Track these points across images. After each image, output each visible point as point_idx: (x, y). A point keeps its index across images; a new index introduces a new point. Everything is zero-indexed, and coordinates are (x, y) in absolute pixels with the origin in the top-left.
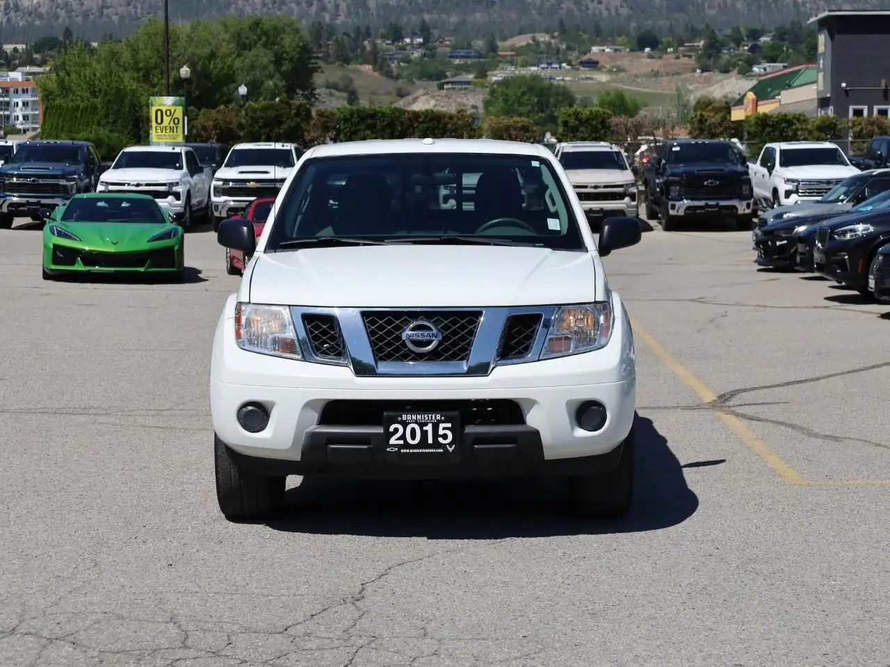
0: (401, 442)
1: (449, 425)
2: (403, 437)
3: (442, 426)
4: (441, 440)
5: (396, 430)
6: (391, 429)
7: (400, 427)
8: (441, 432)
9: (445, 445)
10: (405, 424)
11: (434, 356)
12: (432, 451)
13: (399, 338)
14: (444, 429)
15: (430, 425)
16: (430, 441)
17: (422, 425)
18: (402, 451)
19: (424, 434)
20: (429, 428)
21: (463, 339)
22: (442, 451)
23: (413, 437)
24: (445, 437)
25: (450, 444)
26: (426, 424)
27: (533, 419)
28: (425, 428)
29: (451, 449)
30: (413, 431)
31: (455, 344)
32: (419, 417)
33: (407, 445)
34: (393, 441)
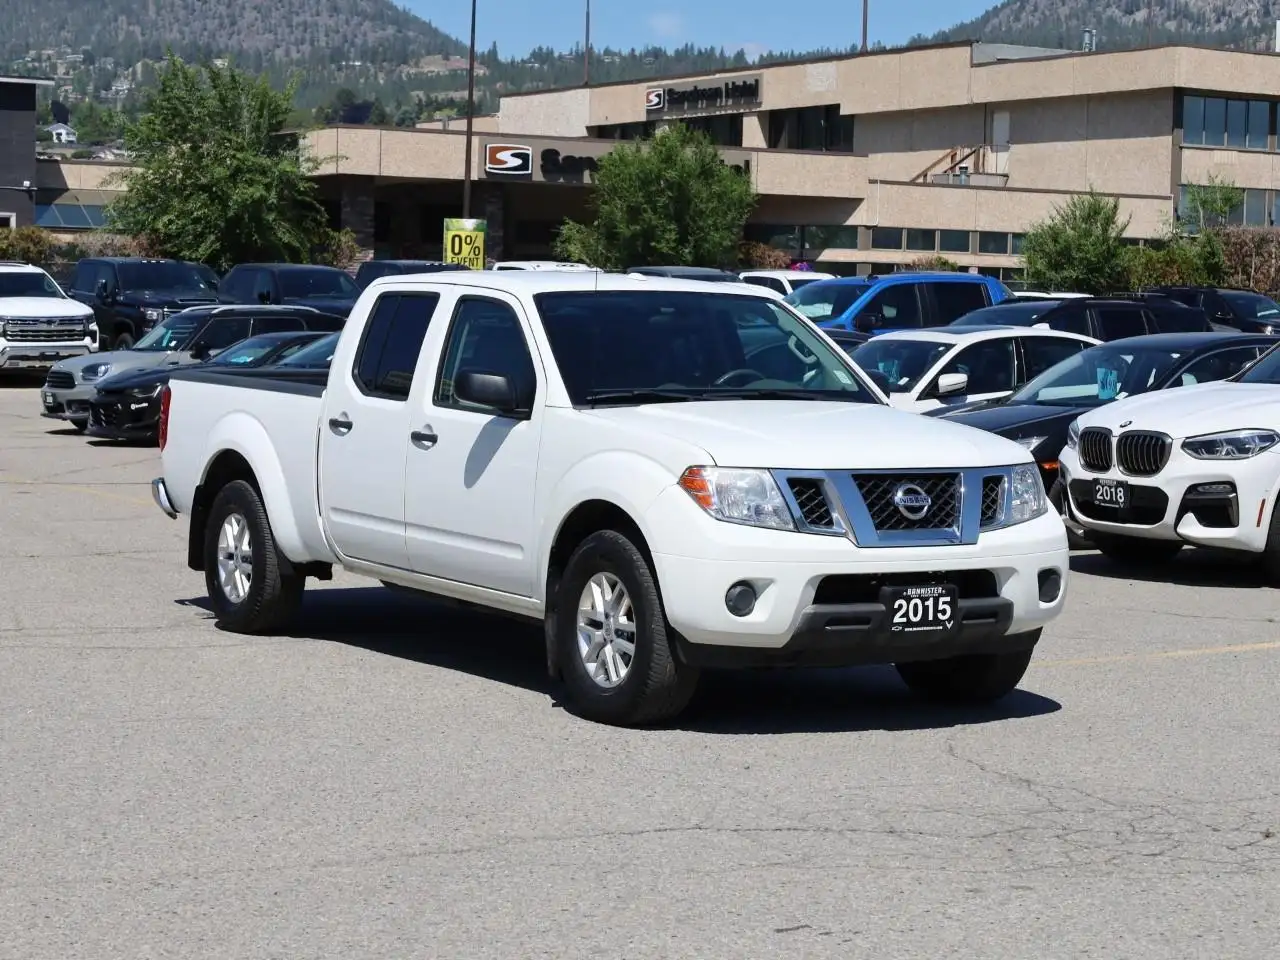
0: (904, 620)
1: (948, 599)
2: (906, 615)
3: (942, 600)
4: (940, 616)
5: (901, 606)
6: (896, 606)
7: (904, 603)
8: (941, 607)
9: (944, 621)
10: (908, 599)
11: (924, 523)
12: (932, 628)
13: (890, 502)
14: (944, 603)
15: (931, 599)
16: (931, 618)
17: (924, 599)
18: (906, 630)
19: (926, 609)
20: (930, 603)
21: (947, 503)
22: (941, 628)
23: (915, 615)
24: (944, 612)
25: (949, 620)
26: (927, 599)
27: (1009, 591)
28: (926, 603)
29: (949, 626)
30: (916, 605)
31: (941, 509)
32: (923, 591)
33: (909, 623)
34: (897, 619)
